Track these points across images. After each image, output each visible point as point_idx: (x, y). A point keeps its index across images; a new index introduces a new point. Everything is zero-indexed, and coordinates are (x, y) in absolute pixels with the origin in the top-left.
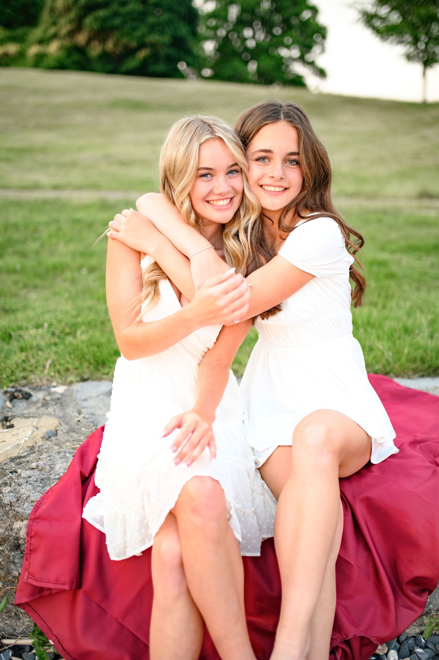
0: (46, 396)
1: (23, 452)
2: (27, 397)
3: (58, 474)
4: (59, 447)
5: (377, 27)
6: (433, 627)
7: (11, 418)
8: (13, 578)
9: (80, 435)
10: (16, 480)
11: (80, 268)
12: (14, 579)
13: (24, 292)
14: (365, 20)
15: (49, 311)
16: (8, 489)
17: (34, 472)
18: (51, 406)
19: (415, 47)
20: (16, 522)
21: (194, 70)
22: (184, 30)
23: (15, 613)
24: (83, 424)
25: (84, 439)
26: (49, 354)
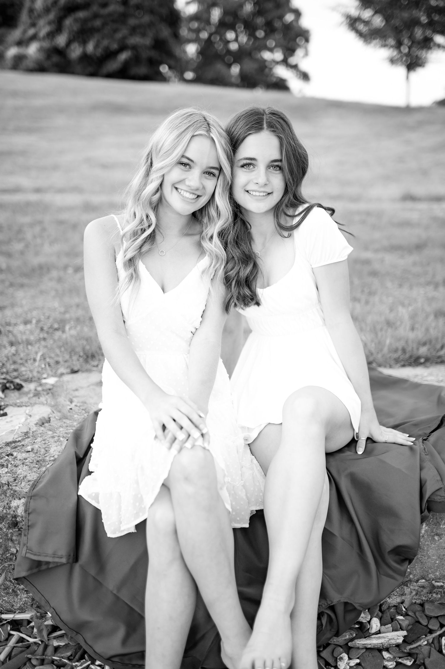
0: (37, 387)
1: (18, 437)
2: (19, 387)
3: (53, 457)
4: (53, 432)
5: (360, 30)
6: (413, 597)
7: (3, 407)
8: (10, 555)
9: (73, 422)
10: (13, 462)
11: (66, 268)
12: (12, 556)
13: (11, 290)
14: (348, 23)
15: (36, 308)
16: (5, 470)
17: (29, 455)
18: (43, 396)
19: (398, 51)
20: (14, 501)
21: (175, 73)
22: (165, 32)
23: (13, 590)
24: (75, 411)
25: (77, 424)
26: (39, 348)
